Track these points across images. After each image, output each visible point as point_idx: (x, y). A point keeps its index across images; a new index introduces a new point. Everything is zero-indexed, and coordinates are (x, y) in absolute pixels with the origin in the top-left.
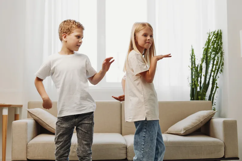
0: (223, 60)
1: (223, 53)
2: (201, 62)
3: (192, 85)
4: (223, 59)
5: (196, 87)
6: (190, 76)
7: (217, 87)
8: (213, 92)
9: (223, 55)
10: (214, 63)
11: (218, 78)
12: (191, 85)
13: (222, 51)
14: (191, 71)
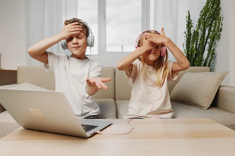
0: (220, 26)
1: (222, 19)
2: (196, 29)
3: (188, 52)
4: (222, 25)
5: (191, 53)
6: (185, 43)
7: (213, 54)
8: (209, 58)
9: (221, 20)
10: (210, 29)
11: (214, 44)
12: (186, 51)
13: (220, 16)
14: (186, 38)
